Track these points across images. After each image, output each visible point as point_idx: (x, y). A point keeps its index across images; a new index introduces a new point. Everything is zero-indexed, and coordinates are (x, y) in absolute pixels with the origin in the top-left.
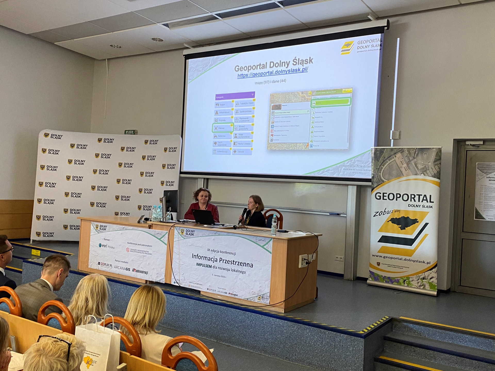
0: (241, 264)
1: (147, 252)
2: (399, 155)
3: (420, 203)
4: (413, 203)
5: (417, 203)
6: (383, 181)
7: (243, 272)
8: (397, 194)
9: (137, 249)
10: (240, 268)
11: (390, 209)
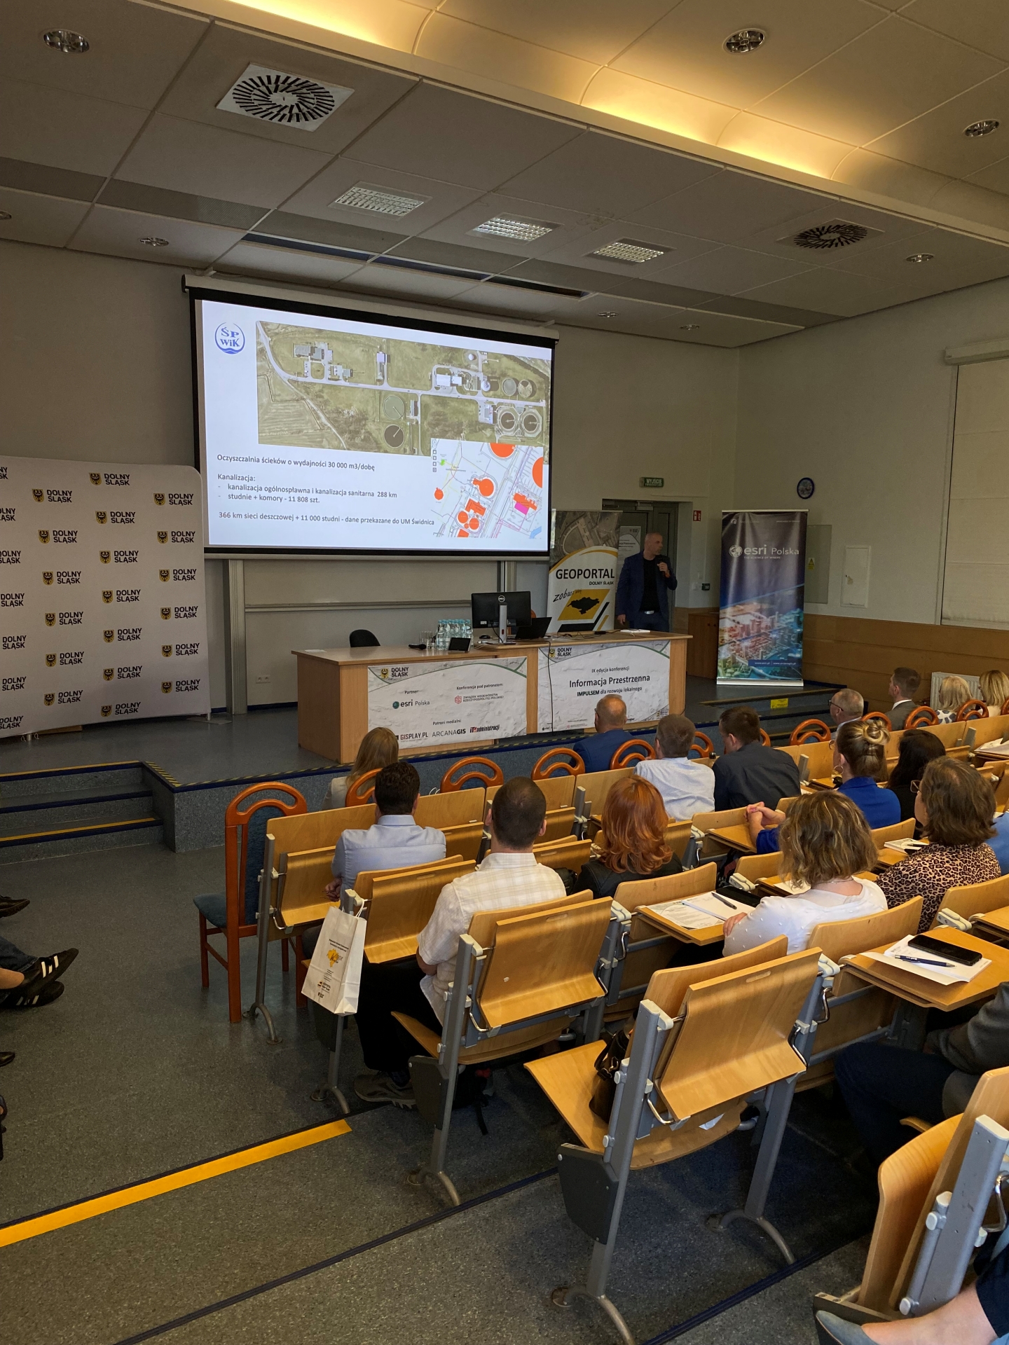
0: (636, 679)
1: (493, 696)
2: (582, 520)
3: (602, 580)
4: (594, 580)
5: (598, 580)
6: (565, 554)
7: (639, 689)
8: (579, 570)
9: (476, 695)
10: (635, 685)
11: (572, 590)
